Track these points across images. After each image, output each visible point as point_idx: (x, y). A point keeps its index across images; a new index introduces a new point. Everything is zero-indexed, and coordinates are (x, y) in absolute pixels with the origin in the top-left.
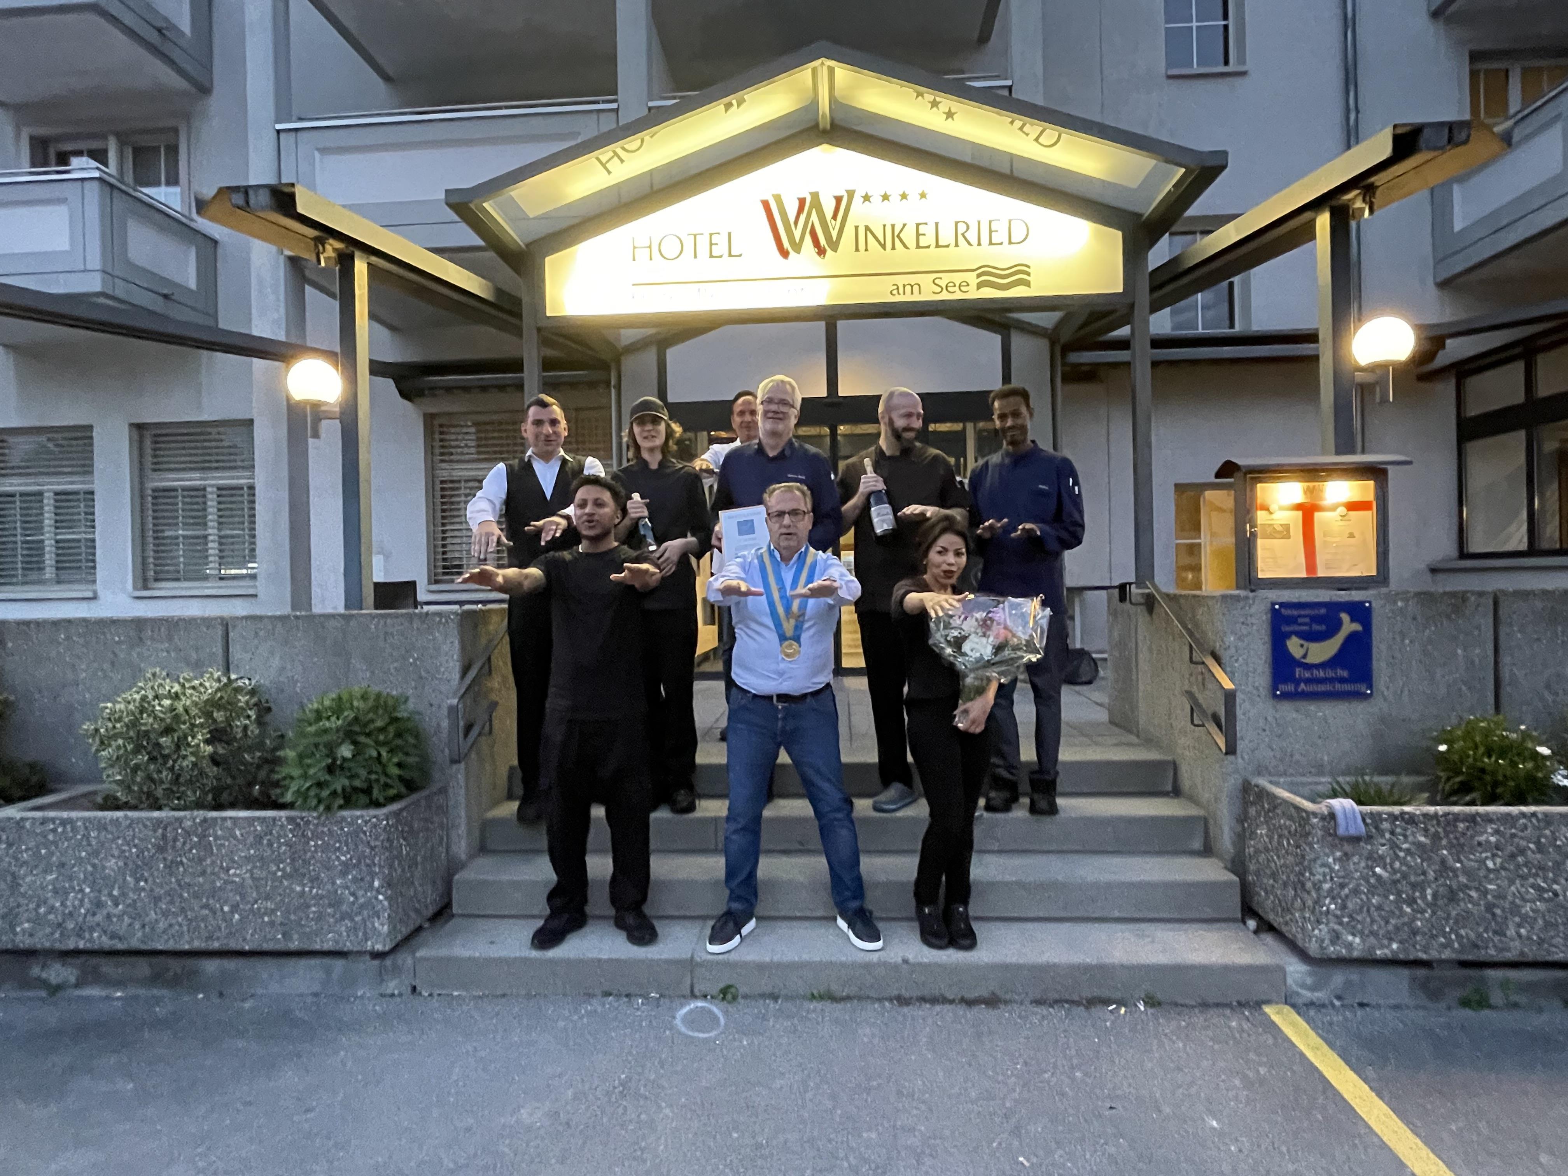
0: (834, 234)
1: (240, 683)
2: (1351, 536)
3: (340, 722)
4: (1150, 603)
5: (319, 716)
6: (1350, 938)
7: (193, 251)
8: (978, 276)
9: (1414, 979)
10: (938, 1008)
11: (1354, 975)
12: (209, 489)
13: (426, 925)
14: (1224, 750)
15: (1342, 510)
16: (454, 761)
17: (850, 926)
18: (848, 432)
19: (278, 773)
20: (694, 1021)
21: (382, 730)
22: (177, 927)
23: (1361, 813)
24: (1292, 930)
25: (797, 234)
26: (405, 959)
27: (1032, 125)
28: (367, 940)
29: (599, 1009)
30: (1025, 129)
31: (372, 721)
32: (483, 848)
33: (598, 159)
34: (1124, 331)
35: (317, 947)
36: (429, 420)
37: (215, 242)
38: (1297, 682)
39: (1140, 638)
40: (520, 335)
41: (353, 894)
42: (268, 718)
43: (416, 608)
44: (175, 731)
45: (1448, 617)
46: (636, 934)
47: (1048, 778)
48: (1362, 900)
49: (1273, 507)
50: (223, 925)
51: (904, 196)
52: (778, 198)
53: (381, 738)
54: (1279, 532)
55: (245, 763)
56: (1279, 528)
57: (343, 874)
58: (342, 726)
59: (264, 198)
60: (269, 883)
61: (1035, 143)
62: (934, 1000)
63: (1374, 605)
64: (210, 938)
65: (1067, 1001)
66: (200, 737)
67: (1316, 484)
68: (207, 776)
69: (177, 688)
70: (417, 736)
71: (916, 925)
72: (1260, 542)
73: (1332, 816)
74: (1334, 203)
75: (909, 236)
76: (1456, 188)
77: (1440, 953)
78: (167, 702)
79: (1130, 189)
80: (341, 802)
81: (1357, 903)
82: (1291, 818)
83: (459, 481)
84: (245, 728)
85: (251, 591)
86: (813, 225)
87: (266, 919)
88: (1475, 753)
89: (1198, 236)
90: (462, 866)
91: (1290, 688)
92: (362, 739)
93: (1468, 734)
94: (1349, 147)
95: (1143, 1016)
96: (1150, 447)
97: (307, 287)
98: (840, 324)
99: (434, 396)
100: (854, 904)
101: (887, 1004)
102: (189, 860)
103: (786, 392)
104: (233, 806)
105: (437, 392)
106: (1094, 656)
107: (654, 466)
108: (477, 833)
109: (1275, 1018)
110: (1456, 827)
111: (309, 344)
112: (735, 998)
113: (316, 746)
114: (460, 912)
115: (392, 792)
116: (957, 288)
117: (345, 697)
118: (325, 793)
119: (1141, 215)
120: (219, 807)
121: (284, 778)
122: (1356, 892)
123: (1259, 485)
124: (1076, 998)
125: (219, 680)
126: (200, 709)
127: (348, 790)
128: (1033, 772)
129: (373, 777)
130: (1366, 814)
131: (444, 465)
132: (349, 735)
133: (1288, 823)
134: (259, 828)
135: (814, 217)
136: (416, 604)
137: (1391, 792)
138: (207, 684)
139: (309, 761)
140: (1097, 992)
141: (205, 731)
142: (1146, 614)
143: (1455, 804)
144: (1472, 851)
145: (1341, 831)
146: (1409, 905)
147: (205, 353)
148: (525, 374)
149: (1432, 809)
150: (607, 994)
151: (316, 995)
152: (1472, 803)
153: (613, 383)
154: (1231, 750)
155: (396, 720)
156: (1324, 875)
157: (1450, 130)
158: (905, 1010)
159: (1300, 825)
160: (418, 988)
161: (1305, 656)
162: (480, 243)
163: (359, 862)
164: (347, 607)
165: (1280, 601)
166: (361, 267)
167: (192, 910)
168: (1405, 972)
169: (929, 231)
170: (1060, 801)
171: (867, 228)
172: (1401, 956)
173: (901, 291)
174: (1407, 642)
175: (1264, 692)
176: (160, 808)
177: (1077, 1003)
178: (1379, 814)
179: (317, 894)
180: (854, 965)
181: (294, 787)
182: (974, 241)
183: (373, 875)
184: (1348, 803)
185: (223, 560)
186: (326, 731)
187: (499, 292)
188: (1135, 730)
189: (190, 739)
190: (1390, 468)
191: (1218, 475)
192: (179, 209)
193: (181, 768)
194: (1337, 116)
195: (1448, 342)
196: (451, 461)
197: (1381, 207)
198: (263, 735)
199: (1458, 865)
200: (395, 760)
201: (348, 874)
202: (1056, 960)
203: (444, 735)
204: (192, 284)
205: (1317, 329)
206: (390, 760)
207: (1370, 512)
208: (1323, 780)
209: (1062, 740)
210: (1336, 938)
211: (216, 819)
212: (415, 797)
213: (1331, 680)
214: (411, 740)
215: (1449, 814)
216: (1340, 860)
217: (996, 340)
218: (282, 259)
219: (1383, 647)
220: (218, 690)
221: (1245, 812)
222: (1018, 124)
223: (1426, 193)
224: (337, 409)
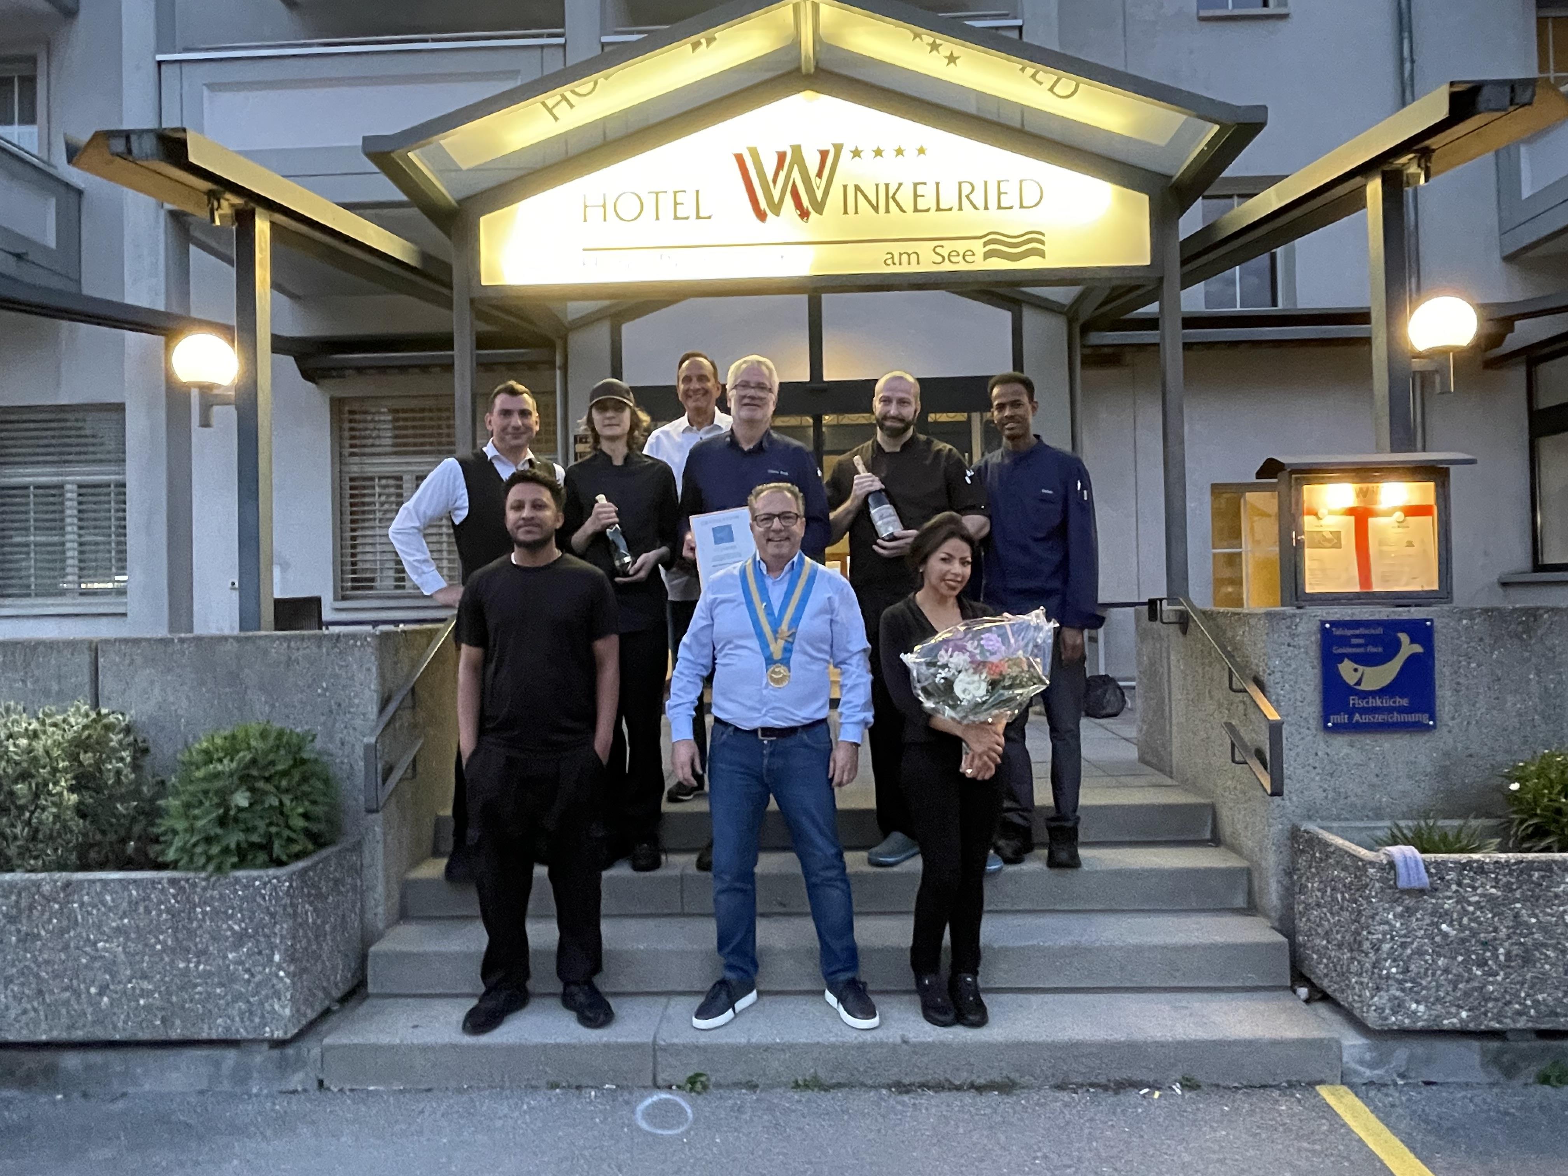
0: (819, 194)
1: (112, 718)
2: (1410, 544)
3: (234, 765)
4: (1183, 622)
5: (208, 757)
6: (1414, 1006)
7: (53, 202)
8: (985, 244)
9: (1484, 1053)
10: (944, 1095)
11: (1419, 1048)
12: (68, 487)
13: (335, 1008)
14: (1269, 791)
15: (1400, 515)
16: (370, 811)
17: (840, 1000)
18: (835, 422)
19: (160, 825)
20: (657, 1114)
21: (285, 774)
22: (32, 1014)
23: (1424, 861)
24: (1346, 998)
25: (776, 193)
26: (312, 1049)
27: (1046, 72)
28: (265, 1025)
29: (545, 1103)
30: (1037, 77)
31: (273, 763)
32: (404, 915)
33: (544, 104)
34: (1153, 308)
35: (204, 1036)
36: (337, 405)
37: (80, 193)
38: (1351, 713)
39: (1173, 662)
40: (450, 306)
41: (247, 971)
42: (146, 762)
43: (320, 628)
44: (32, 776)
45: (1518, 636)
46: (589, 1014)
47: (1069, 824)
48: (1426, 962)
49: (1322, 512)
50: (90, 1010)
51: (900, 152)
52: (754, 152)
53: (284, 783)
54: (1329, 540)
55: (118, 816)
56: (1329, 536)
57: (236, 947)
58: (237, 770)
59: (149, 144)
60: (146, 958)
61: (1050, 93)
62: (938, 1087)
63: (1435, 624)
64: (71, 1027)
65: (1092, 1085)
66: (63, 784)
67: (1370, 485)
68: (71, 831)
69: (35, 725)
70: (326, 781)
71: (917, 999)
72: (1307, 551)
73: (1392, 865)
74: (1386, 168)
75: (905, 197)
76: (1523, 149)
77: (1514, 1021)
78: (23, 742)
79: (1156, 146)
80: (235, 859)
81: (1420, 967)
82: (1345, 868)
83: (372, 479)
84: (118, 773)
85: (121, 610)
86: (794, 183)
87: (142, 1002)
88: (1550, 793)
89: (1236, 200)
90: (380, 936)
91: (1344, 718)
92: (261, 784)
93: (1541, 773)
94: (1404, 104)
95: (1180, 1101)
96: (1182, 442)
97: (192, 248)
98: (825, 297)
99: (343, 377)
100: (843, 977)
101: (884, 1092)
102: (47, 932)
103: (762, 374)
104: (102, 866)
105: (347, 372)
106: (1121, 683)
107: (618, 461)
108: (396, 896)
109: (1331, 1101)
110: (1531, 876)
111: (194, 314)
112: (705, 1087)
113: (206, 792)
114: (375, 991)
115: (296, 848)
116: (960, 258)
117: (241, 735)
118: (215, 850)
119: (1171, 177)
120: (85, 867)
121: (165, 833)
122: (1420, 952)
123: (1305, 487)
124: (1102, 1080)
125: (87, 715)
126: (63, 750)
127: (244, 845)
128: (1052, 819)
129: (273, 830)
130: (1431, 863)
131: (356, 459)
132: (245, 779)
133: (1343, 874)
134: (134, 892)
135: (796, 175)
136: (320, 624)
137: (1458, 837)
138: (72, 721)
139: (197, 812)
140: (1126, 1074)
141: (69, 776)
142: (1180, 634)
143: (1529, 850)
144: (1549, 903)
145: (1402, 884)
146: (1479, 966)
147: (65, 324)
148: (456, 352)
149: (1503, 857)
150: (554, 1086)
151: (202, 1092)
152: (1548, 849)
153: (558, 363)
154: (1277, 792)
155: (303, 762)
156: (1384, 934)
157: (1513, 90)
158: (906, 1098)
159: (1356, 877)
160: (326, 1083)
161: (1359, 683)
162: (402, 197)
163: (256, 932)
164: (242, 629)
165: (1330, 619)
166: (262, 227)
167: (52, 992)
168: (1476, 1044)
169: (930, 191)
170: (1082, 852)
171: (857, 188)
172: (1472, 1026)
173: (896, 260)
174: (1473, 665)
175: (1313, 723)
176: (12, 870)
177: (1106, 1088)
178: (1444, 862)
179: (205, 970)
180: (845, 1047)
181: (178, 842)
182: (980, 204)
183: (273, 948)
184: (1410, 851)
185: (83, 573)
186: (217, 775)
187: (425, 257)
188: (1168, 769)
189: (51, 785)
190: (1453, 469)
191: (1259, 475)
192: (36, 153)
193: (40, 822)
194: (1389, 66)
195: (1518, 324)
196: (364, 455)
197: (1438, 173)
198: (138, 783)
199: (1533, 920)
200: (300, 810)
201: (242, 946)
202: (1081, 1037)
203: (360, 779)
204: (51, 241)
205: (1369, 308)
206: (292, 809)
207: (1429, 519)
208: (1381, 824)
209: (1083, 782)
210: (1398, 1007)
211: (81, 882)
212: (325, 853)
213: (1390, 710)
214: (319, 785)
215: (1522, 862)
216: (1401, 916)
217: (1006, 317)
218: (162, 213)
219: (1447, 671)
220: (85, 727)
221: (1294, 862)
222: (1030, 71)
223: (1490, 155)
224: (233, 393)
